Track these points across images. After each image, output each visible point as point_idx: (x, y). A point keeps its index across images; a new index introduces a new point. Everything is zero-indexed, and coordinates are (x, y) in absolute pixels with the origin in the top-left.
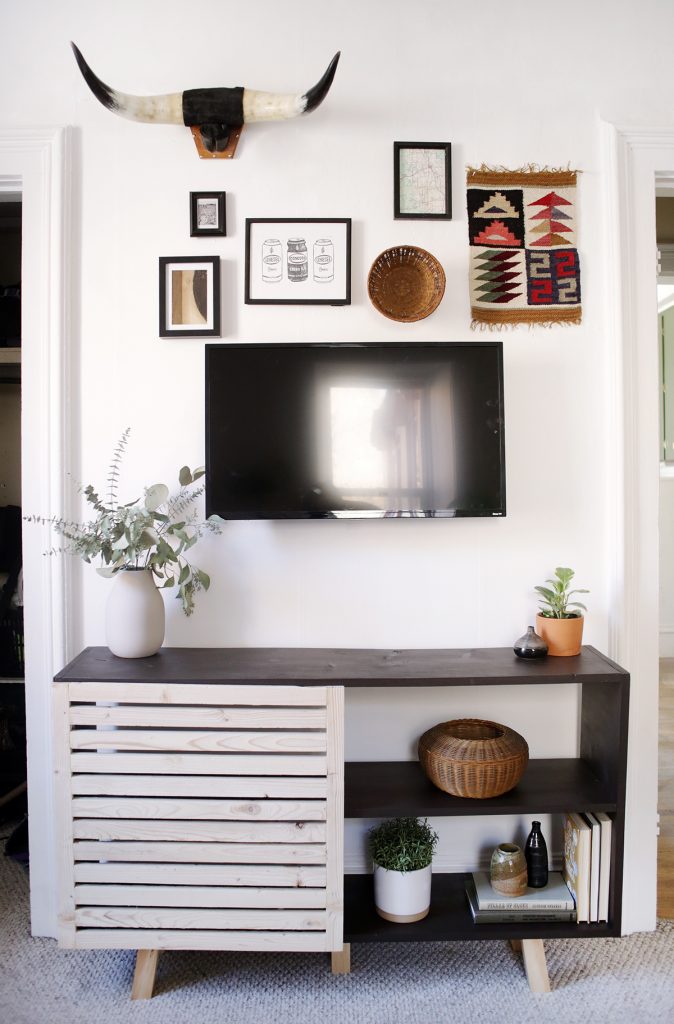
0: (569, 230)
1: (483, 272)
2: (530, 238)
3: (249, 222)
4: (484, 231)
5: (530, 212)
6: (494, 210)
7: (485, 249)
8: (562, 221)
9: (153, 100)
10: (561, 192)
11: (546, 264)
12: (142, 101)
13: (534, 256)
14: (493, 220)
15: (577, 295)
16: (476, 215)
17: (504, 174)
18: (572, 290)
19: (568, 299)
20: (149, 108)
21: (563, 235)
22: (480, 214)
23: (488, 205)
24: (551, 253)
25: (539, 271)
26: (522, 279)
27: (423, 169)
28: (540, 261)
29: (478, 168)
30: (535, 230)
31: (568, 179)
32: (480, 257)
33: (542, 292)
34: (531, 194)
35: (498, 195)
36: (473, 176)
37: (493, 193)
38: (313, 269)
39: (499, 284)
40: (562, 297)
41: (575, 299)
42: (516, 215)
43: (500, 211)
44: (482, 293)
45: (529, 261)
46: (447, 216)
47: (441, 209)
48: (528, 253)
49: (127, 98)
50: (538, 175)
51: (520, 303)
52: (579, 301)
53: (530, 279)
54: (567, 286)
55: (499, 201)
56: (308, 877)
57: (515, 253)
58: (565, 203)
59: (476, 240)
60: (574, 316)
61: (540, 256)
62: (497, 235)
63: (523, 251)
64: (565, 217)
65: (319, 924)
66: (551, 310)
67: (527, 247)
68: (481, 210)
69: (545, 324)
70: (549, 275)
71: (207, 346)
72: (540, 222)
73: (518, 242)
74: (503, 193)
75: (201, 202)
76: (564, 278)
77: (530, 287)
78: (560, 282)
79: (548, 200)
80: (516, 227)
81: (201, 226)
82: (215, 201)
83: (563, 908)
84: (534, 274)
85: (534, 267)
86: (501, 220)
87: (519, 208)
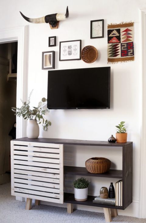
0: (131, 37)
1: (111, 50)
2: (122, 40)
3: (60, 43)
4: (111, 39)
5: (122, 34)
6: (114, 34)
7: (111, 44)
8: (130, 35)
9: (39, 19)
10: (129, 28)
11: (126, 46)
12: (36, 19)
13: (123, 45)
14: (113, 37)
15: (133, 53)
16: (110, 36)
17: (116, 25)
18: (131, 52)
19: (130, 55)
20: (38, 21)
21: (130, 39)
22: (111, 35)
23: (112, 33)
24: (127, 43)
25: (124, 48)
26: (120, 51)
27: (97, 26)
28: (124, 46)
29: (110, 24)
30: (123, 38)
31: (131, 24)
32: (110, 46)
33: (124, 53)
34: (122, 29)
35: (115, 30)
36: (109, 27)
37: (113, 30)
38: (73, 52)
39: (114, 52)
40: (129, 54)
41: (132, 54)
42: (118, 35)
43: (115, 34)
44: (110, 55)
45: (122, 46)
46: (103, 37)
47: (101, 35)
48: (121, 44)
49: (33, 19)
50: (124, 24)
51: (119, 56)
52: (133, 55)
53: (122, 51)
54: (130, 51)
55: (115, 32)
56: (56, 186)
57: (118, 44)
58: (130, 31)
59: (109, 42)
60: (132, 59)
61: (124, 44)
62: (114, 40)
63: (120, 44)
64: (130, 34)
65: (58, 197)
66: (126, 58)
67: (121, 42)
68: (111, 34)
69: (125, 61)
70: (126, 49)
71: (48, 71)
72: (124, 36)
73: (119, 42)
74: (116, 30)
75: (51, 39)
76: (130, 49)
77: (121, 52)
78: (129, 51)
79: (126, 31)
80: (119, 38)
81: (51, 44)
82: (54, 38)
83: (113, 202)
84: (123, 49)
85: (123, 47)
86: (115, 37)
87: (119, 33)
